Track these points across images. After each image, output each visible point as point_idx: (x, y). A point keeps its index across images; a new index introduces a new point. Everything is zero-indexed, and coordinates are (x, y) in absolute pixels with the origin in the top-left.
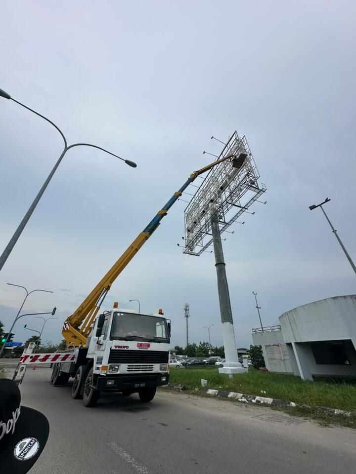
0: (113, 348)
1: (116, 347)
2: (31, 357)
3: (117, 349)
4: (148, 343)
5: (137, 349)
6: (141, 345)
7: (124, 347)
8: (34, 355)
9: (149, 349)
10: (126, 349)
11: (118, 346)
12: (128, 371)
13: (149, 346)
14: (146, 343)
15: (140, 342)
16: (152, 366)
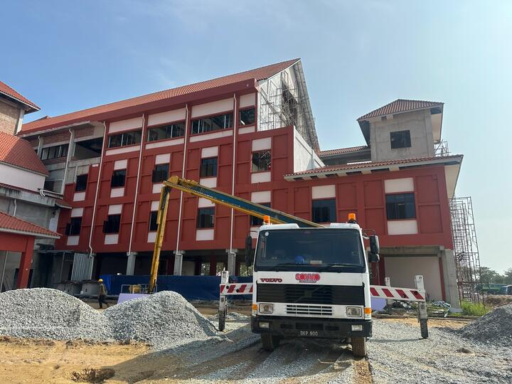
0: (260, 282)
1: (263, 280)
2: (227, 287)
3: (265, 282)
4: (315, 273)
5: (297, 282)
6: (302, 277)
7: (275, 280)
8: (230, 285)
9: (318, 283)
10: (277, 283)
11: (266, 279)
12: (288, 312)
13: (317, 278)
14: (312, 273)
15: (300, 273)
16: (331, 308)
